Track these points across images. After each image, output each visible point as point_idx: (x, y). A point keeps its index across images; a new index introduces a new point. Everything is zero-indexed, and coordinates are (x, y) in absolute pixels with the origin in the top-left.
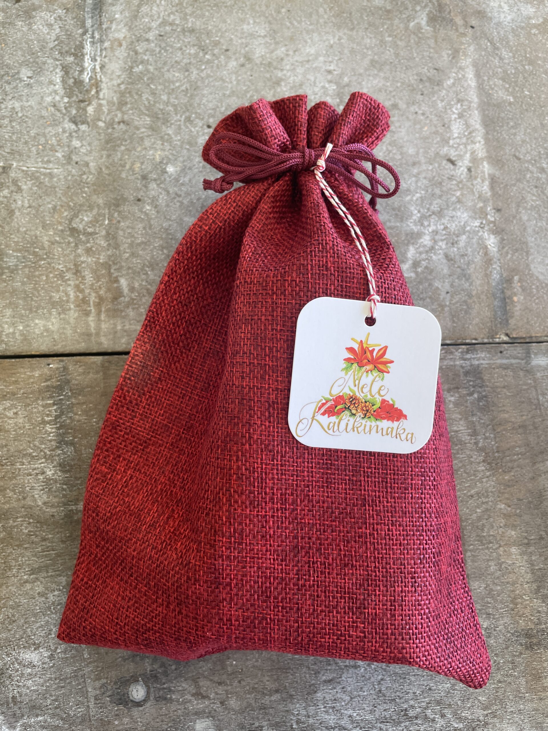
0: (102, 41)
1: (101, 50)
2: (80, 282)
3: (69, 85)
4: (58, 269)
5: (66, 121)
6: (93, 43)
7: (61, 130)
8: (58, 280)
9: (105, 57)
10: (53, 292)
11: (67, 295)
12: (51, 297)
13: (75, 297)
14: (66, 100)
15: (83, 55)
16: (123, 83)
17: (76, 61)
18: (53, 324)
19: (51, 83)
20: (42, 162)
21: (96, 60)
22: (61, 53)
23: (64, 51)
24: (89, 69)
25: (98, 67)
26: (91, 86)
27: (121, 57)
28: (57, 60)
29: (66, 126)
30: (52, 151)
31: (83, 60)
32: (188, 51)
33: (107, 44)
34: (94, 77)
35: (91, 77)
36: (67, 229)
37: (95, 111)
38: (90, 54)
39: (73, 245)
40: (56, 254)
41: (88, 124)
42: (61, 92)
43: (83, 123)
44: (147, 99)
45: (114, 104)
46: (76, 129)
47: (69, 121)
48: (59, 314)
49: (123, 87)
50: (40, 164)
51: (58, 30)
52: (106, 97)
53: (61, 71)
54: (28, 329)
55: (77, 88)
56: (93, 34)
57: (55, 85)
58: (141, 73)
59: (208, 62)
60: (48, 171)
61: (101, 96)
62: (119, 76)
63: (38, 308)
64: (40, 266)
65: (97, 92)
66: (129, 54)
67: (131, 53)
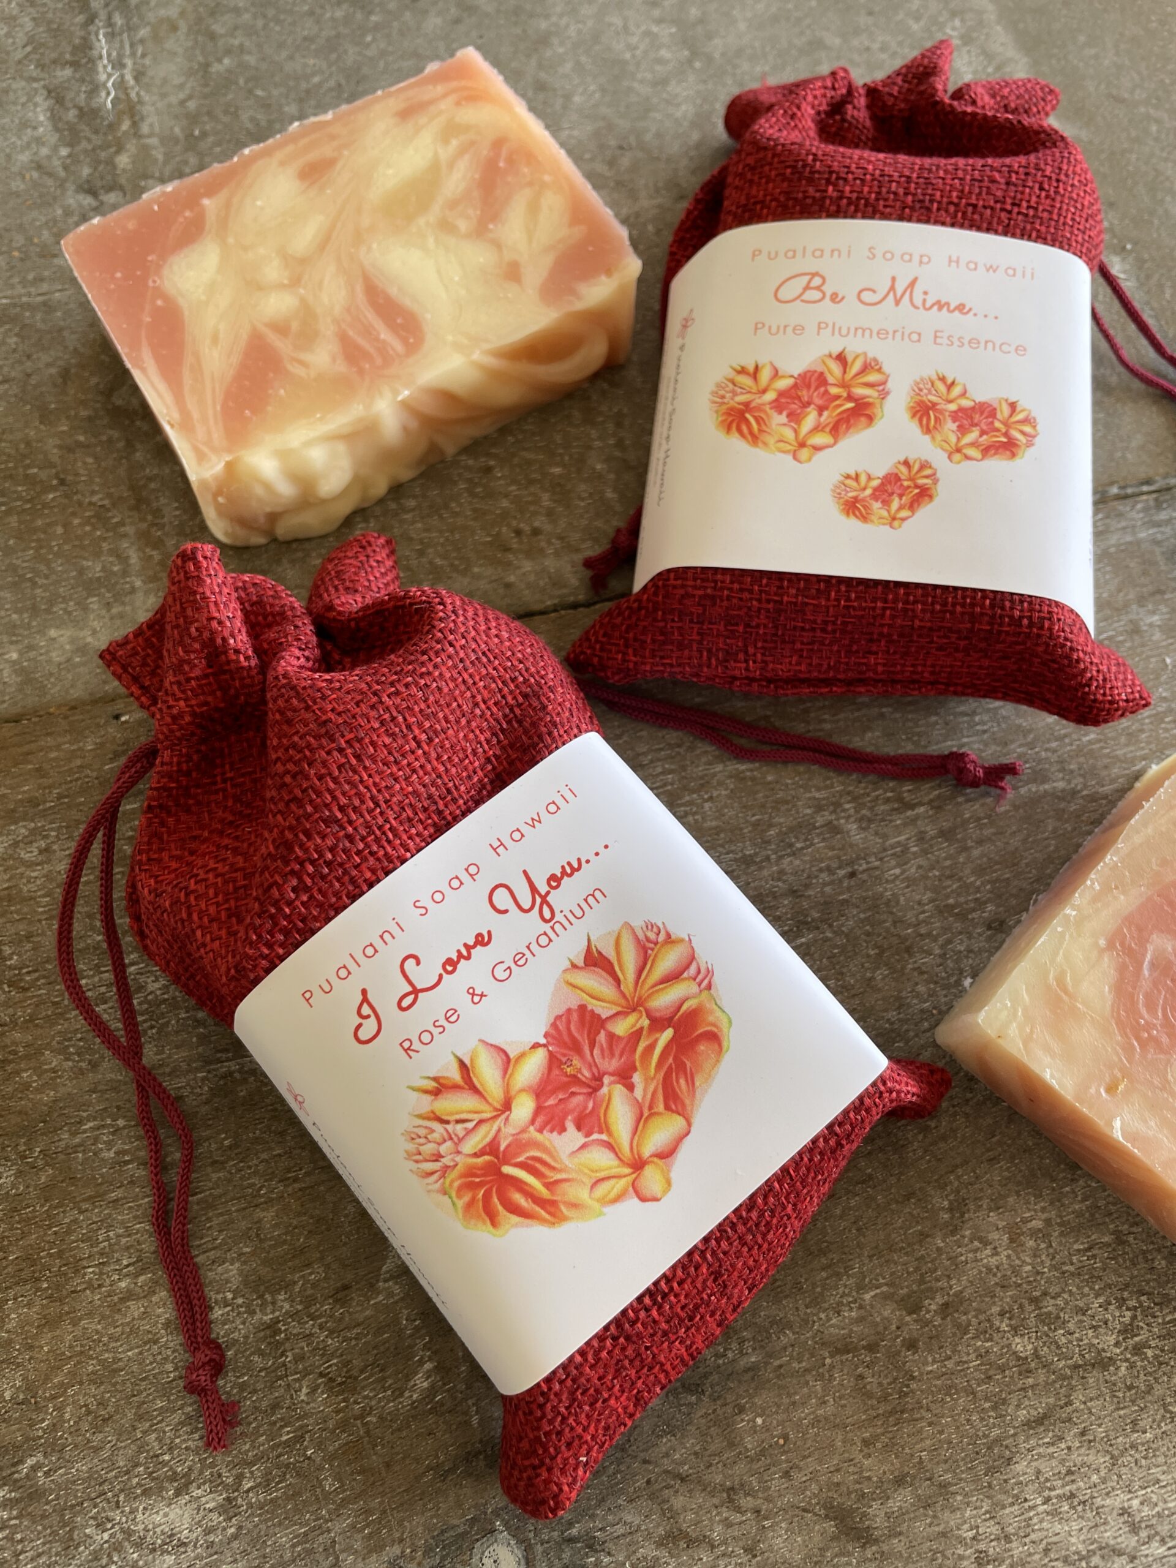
0: (130, 28)
1: (132, 45)
2: (153, 525)
3: (67, 123)
4: (90, 503)
5: (70, 193)
6: (111, 36)
7: (59, 212)
8: (95, 529)
9: (143, 56)
10: (85, 559)
11: (123, 559)
12: (81, 572)
13: (140, 559)
14: (64, 152)
15: (92, 61)
16: (190, 97)
17: (77, 76)
18: (94, 632)
19: (25, 125)
20: (24, 282)
21: (123, 66)
22: (41, 66)
23: (47, 61)
24: (110, 84)
25: (129, 78)
26: (120, 115)
27: (180, 50)
28: (35, 80)
29: (71, 201)
30: (44, 256)
31: (93, 70)
32: (328, 15)
33: (143, 32)
34: (123, 96)
35: (116, 98)
36: (102, 413)
37: (133, 162)
38: (109, 55)
39: (121, 445)
40: (82, 471)
41: (122, 188)
42: (53, 138)
43: (110, 189)
44: (252, 119)
45: (177, 141)
46: (94, 203)
47: (77, 191)
48: (108, 606)
49: (192, 105)
50: (20, 290)
51: (29, 25)
52: (157, 129)
53: (46, 99)
54: (32, 654)
55: (89, 125)
56: (110, 17)
57: (35, 128)
58: (229, 71)
59: (377, 27)
60: (40, 299)
61: (145, 129)
62: (181, 86)
63: (51, 603)
64: (45, 506)
65: (134, 124)
66: (196, 42)
67: (200, 38)
